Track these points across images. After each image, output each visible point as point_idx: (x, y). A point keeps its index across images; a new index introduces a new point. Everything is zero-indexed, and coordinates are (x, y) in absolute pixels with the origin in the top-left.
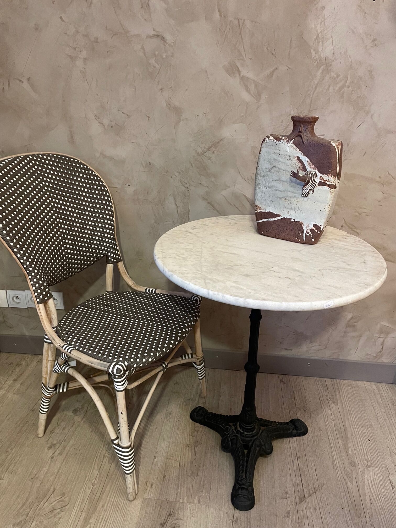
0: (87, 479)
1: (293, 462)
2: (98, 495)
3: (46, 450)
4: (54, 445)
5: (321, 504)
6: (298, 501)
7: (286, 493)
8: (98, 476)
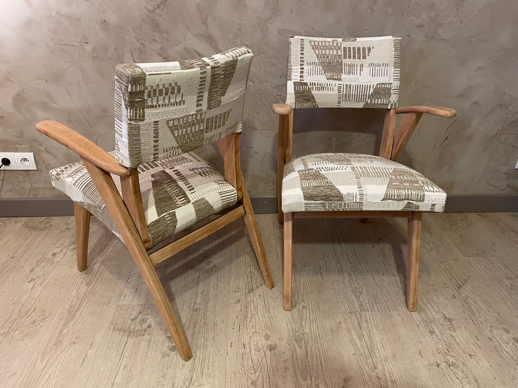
0: (66, 299)
1: (247, 269)
2: (76, 308)
3: (27, 283)
4: (34, 279)
5: (265, 293)
6: (247, 292)
7: (238, 288)
8: (76, 296)
